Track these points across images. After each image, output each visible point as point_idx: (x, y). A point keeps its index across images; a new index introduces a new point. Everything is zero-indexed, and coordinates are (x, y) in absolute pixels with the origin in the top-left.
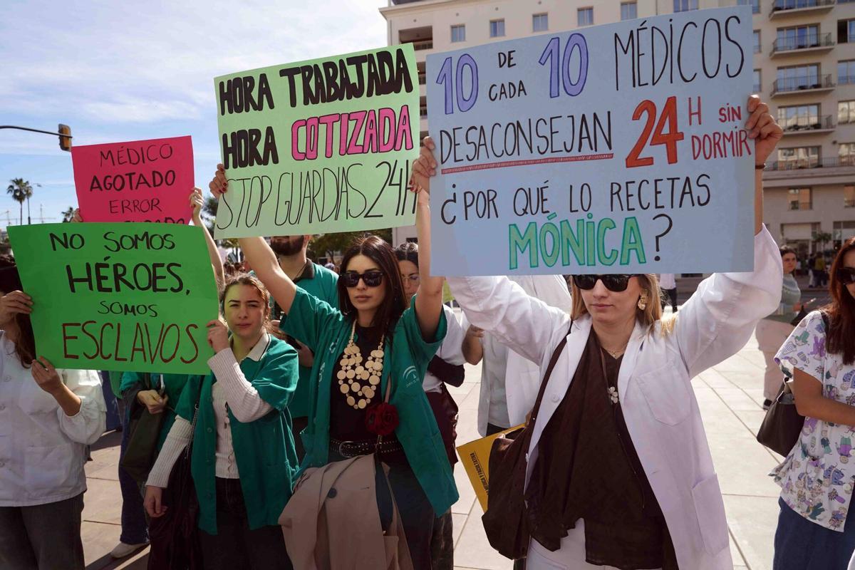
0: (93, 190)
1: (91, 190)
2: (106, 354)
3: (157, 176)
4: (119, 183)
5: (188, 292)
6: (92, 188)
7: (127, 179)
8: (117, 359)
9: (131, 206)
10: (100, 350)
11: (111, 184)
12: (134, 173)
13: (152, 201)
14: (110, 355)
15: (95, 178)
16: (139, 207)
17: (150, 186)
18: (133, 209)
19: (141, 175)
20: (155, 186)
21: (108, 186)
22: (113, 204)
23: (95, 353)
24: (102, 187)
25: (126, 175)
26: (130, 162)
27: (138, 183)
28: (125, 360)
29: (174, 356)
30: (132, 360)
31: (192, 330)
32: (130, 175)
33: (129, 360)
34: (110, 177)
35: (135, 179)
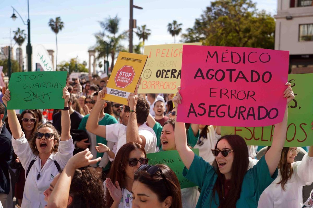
0: (196, 78)
1: (195, 78)
2: (256, 137)
3: (255, 74)
4: (220, 75)
5: (300, 108)
6: (196, 76)
7: (227, 73)
8: (262, 140)
9: (229, 94)
10: (253, 136)
11: (213, 76)
12: (235, 70)
13: (249, 92)
14: (259, 138)
15: (200, 70)
16: (236, 95)
17: (247, 81)
18: (230, 96)
19: (241, 72)
20: (252, 81)
21: (210, 77)
22: (212, 91)
23: (251, 137)
24: (205, 76)
25: (227, 70)
26: (232, 62)
27: (238, 77)
28: (267, 140)
29: (293, 139)
30: (271, 141)
31: (303, 126)
32: (231, 71)
33: (269, 140)
34: (213, 70)
35: (235, 74)
